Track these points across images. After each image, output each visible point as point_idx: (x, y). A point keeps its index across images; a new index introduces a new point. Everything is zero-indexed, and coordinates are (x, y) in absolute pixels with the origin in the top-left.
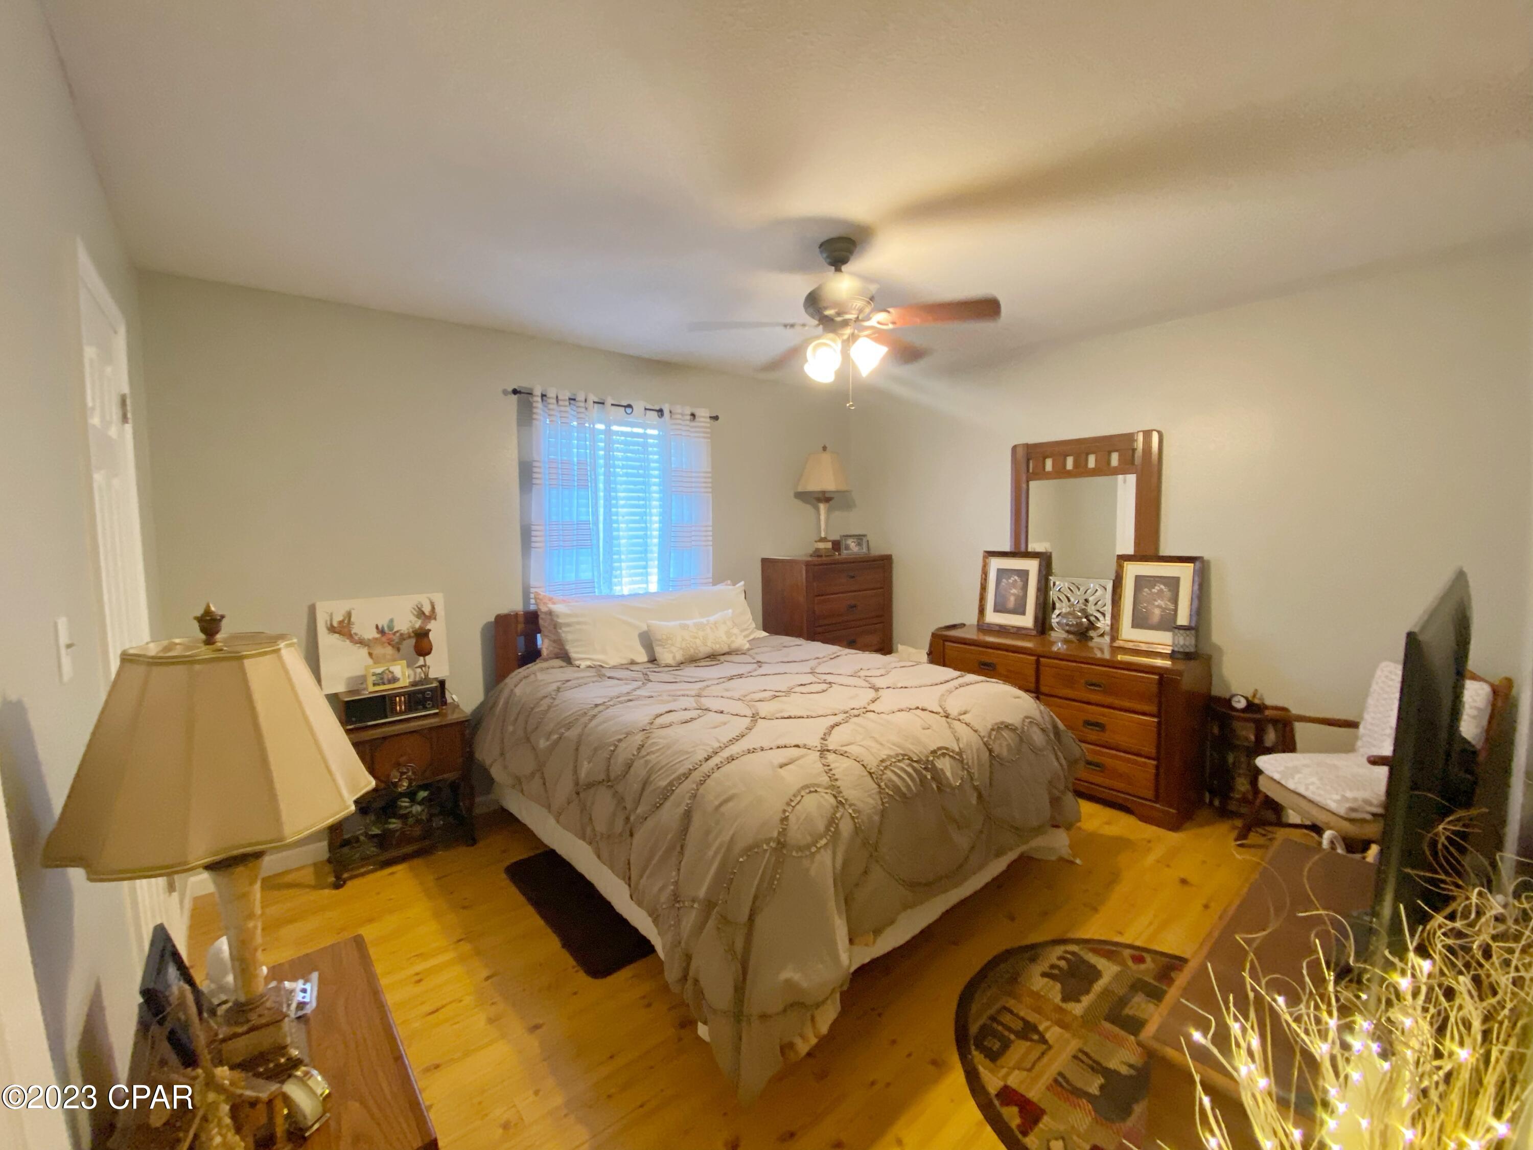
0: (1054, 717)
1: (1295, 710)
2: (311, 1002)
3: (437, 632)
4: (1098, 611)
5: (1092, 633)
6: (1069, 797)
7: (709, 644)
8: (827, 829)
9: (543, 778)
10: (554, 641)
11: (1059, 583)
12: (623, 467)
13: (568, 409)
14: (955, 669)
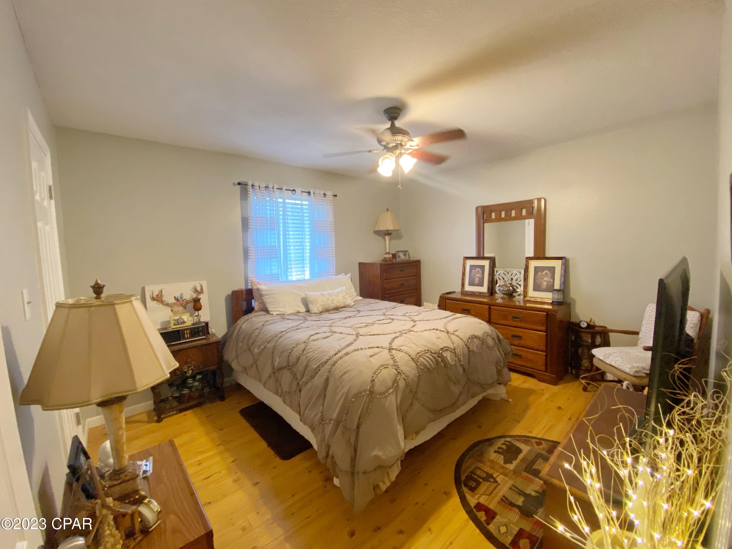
0: (498, 333)
1: (609, 327)
2: (149, 470)
3: (204, 300)
4: (518, 284)
5: (514, 294)
6: (506, 370)
7: (335, 303)
8: (393, 385)
9: (257, 367)
10: (261, 303)
11: (499, 272)
12: (292, 220)
13: (265, 192)
14: (451, 312)
